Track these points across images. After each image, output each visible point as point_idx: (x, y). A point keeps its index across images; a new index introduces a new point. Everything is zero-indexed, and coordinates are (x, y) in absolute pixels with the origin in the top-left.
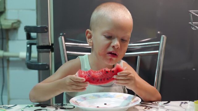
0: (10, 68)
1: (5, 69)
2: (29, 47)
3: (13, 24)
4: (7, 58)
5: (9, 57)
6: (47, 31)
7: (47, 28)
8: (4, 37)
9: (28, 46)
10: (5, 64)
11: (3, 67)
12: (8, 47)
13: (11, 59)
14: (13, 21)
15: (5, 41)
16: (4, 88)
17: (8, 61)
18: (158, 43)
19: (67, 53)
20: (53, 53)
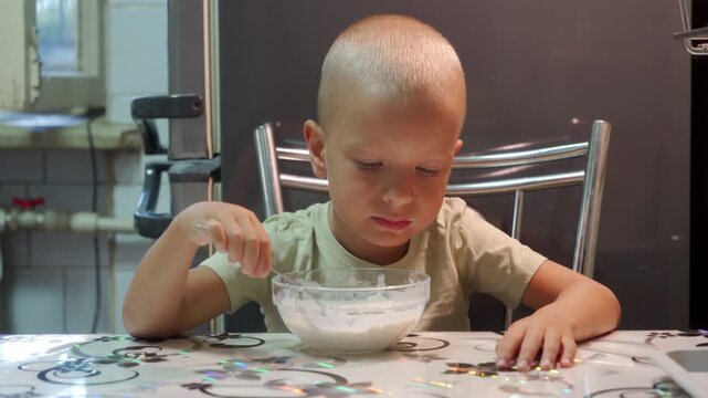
0: (117, 266)
1: (104, 273)
2: (152, 175)
3: (124, 135)
4: (110, 236)
5: (114, 232)
6: (201, 112)
7: (200, 104)
8: (101, 178)
9: (150, 172)
10: (105, 256)
11: (98, 267)
12: (112, 203)
13: (120, 238)
14: (125, 129)
15: (101, 190)
16: (101, 321)
17: (112, 244)
18: (584, 148)
19: (280, 181)
20: (219, 185)
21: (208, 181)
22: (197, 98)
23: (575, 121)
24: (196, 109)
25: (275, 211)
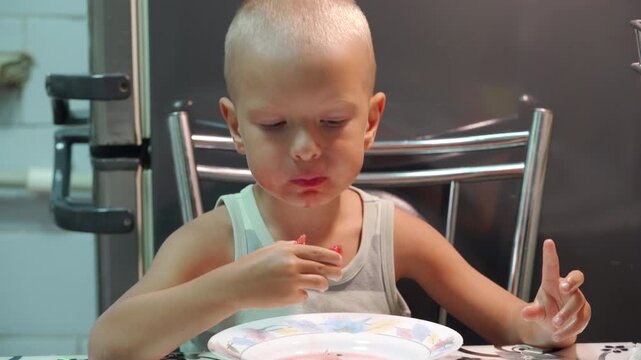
2: (62, 150)
3: (5, 67)
6: (129, 94)
7: (127, 84)
9: (60, 146)
14: (5, 60)
18: (524, 137)
19: (198, 173)
20: (149, 173)
21: (136, 169)
22: (123, 78)
23: (525, 98)
24: (123, 91)
25: (195, 215)
